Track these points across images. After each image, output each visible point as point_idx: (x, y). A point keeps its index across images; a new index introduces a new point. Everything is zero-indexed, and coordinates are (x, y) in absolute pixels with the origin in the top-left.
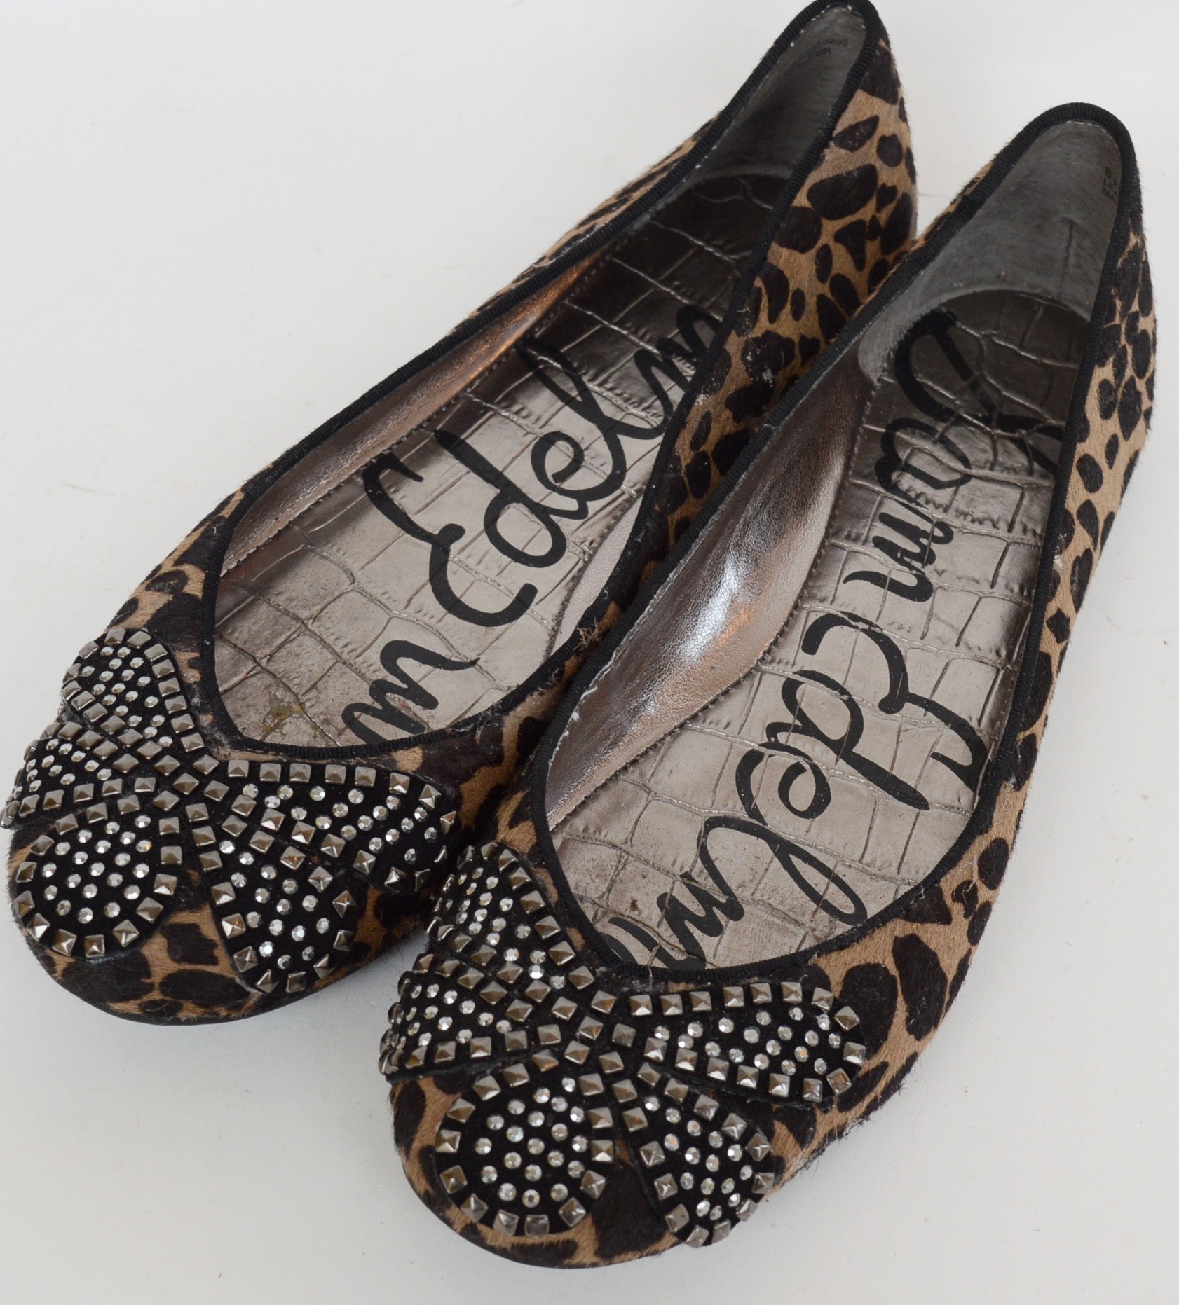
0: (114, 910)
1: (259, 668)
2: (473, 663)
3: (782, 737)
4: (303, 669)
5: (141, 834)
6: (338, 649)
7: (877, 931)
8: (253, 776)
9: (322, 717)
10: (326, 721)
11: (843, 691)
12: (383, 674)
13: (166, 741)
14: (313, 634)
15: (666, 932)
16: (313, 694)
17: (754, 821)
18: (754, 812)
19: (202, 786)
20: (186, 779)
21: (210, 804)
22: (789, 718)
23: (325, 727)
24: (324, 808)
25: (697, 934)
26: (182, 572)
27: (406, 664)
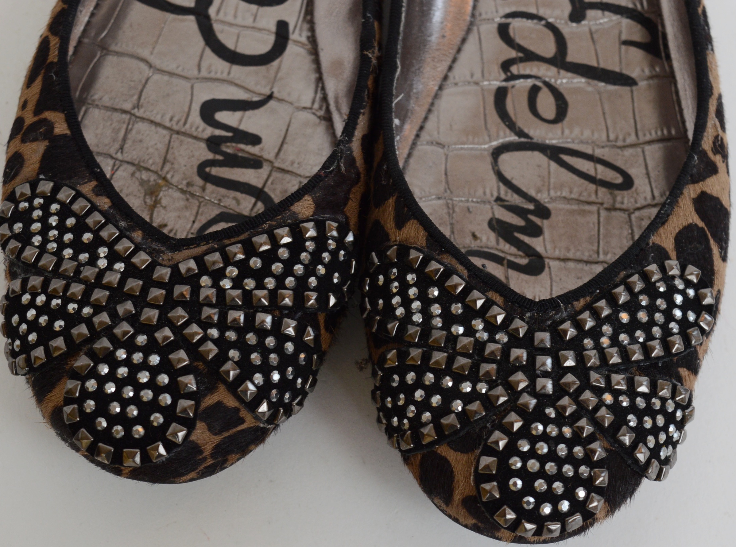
0: (157, 418)
1: (117, 162)
2: (270, 97)
3: (514, 69)
4: (151, 150)
5: (147, 351)
6: (168, 124)
7: (680, 200)
8: (203, 269)
9: (185, 182)
10: (189, 184)
11: (540, 18)
12: (210, 131)
13: (120, 266)
14: (143, 119)
15: (506, 247)
16: (167, 167)
17: (523, 140)
18: (520, 133)
19: (170, 292)
20: (156, 293)
21: (184, 304)
22: (513, 54)
23: (190, 189)
24: (266, 271)
25: (526, 239)
26: (45, 120)
27: (223, 116)
